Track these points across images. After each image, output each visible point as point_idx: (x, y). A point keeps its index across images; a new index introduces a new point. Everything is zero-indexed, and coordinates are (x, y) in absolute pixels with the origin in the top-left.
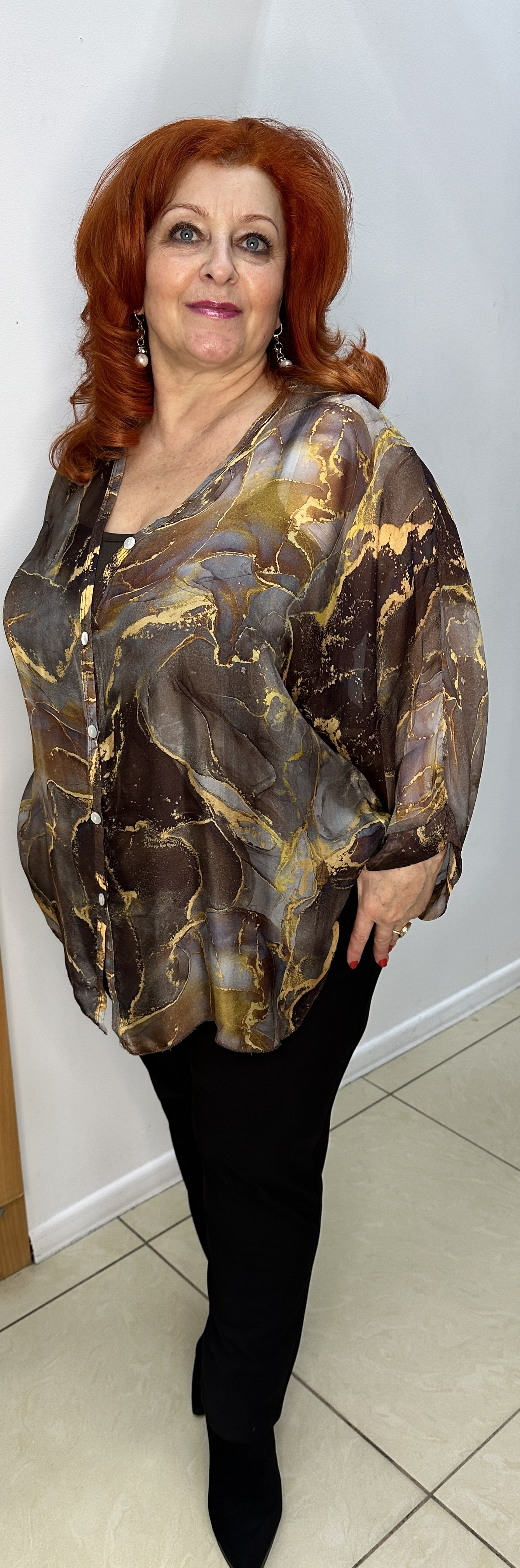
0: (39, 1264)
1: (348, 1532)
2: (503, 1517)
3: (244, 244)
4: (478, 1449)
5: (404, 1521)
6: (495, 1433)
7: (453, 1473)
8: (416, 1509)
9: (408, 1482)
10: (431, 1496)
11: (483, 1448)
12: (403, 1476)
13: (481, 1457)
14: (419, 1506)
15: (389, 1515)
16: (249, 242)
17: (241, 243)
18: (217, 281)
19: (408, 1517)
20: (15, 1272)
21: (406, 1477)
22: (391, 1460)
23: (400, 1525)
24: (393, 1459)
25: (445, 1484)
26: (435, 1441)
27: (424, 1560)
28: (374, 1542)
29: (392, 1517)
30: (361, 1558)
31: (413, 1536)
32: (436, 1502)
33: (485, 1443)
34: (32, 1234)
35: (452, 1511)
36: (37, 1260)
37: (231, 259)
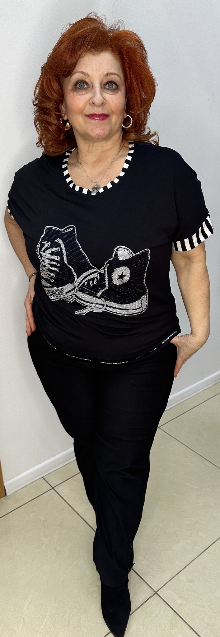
0: (8, 496)
2: (184, 602)
3: (107, 87)
4: (177, 574)
5: (144, 603)
6: (184, 568)
7: (166, 584)
8: (150, 598)
9: (148, 587)
10: (156, 593)
11: (180, 573)
12: (146, 584)
13: (178, 577)
14: (151, 597)
16: (109, 85)
17: (106, 86)
18: (97, 105)
19: (146, 601)
21: (147, 585)
22: (142, 578)
23: (142, 605)
24: (143, 578)
25: (162, 588)
26: (160, 571)
29: (140, 601)
32: (158, 596)
33: (180, 572)
34: (5, 484)
36: (7, 494)
37: (101, 94)
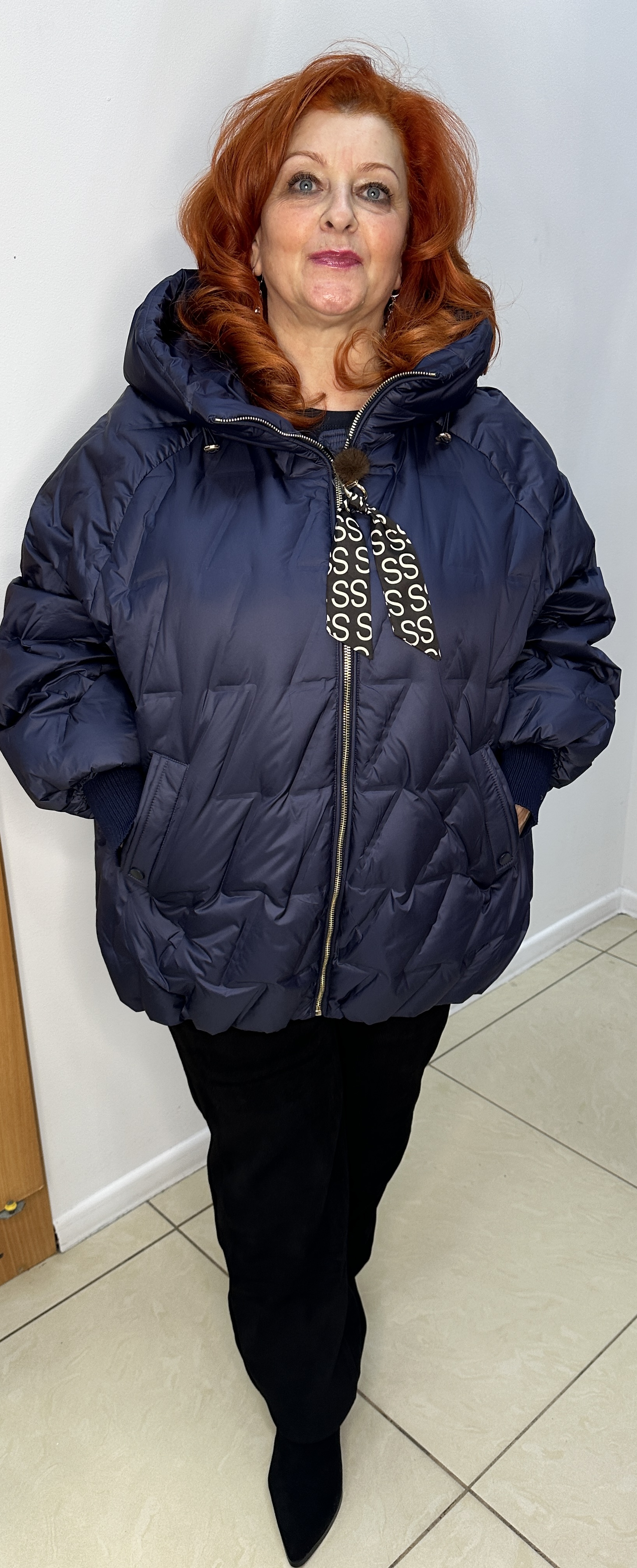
0: (65, 1252)
1: (383, 1531)
2: (542, 1511)
3: (364, 194)
4: (517, 1438)
5: (440, 1518)
6: (534, 1422)
7: (491, 1465)
8: (454, 1504)
9: (445, 1475)
10: (468, 1489)
11: (521, 1437)
12: (438, 1467)
13: (520, 1447)
14: (456, 1501)
15: (426, 1511)
16: (370, 192)
17: (361, 192)
18: (337, 228)
19: (445, 1513)
20: (40, 1262)
21: (443, 1470)
22: (428, 1454)
23: (436, 1522)
24: (430, 1452)
25: (483, 1477)
26: (473, 1432)
27: (462, 1557)
28: (410, 1540)
29: (429, 1513)
30: (397, 1558)
31: (450, 1534)
32: (473, 1497)
33: (524, 1432)
34: (57, 1223)
35: (490, 1505)
36: (62, 1249)
37: (350, 206)
